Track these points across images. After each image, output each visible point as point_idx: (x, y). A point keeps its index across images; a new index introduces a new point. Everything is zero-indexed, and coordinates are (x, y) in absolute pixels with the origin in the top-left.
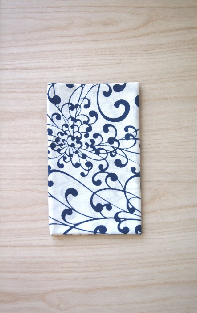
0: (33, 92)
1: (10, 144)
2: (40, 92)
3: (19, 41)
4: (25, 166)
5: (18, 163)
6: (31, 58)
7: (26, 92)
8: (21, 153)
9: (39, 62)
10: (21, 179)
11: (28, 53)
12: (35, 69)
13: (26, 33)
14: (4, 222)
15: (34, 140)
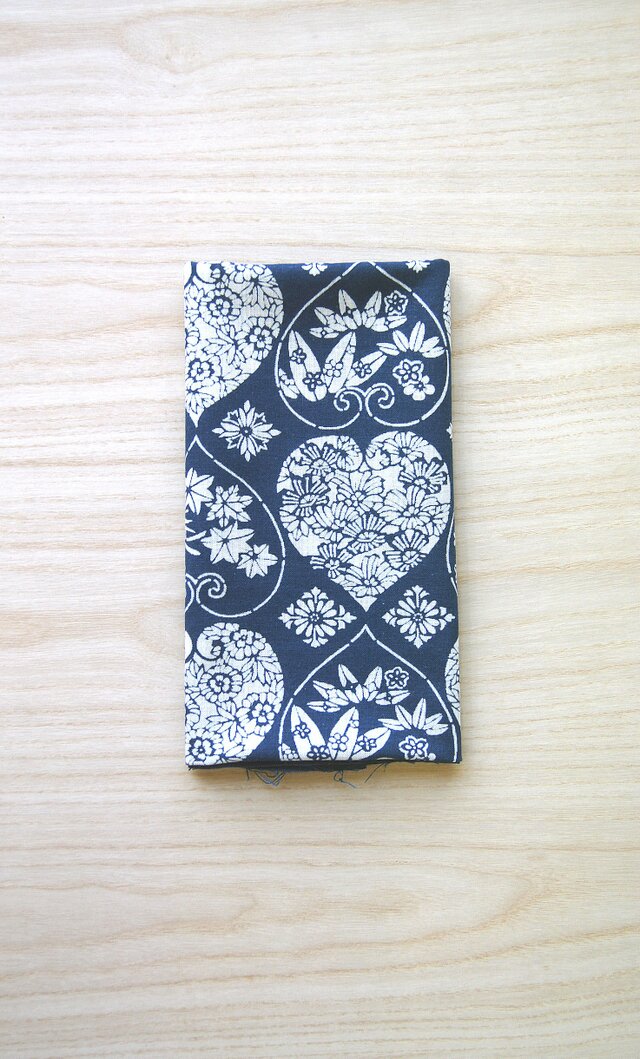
0: (104, 546)
1: (28, 726)
2: (128, 546)
3: (47, 364)
4: (80, 803)
5: (57, 792)
6: (94, 426)
7: (79, 547)
8: (65, 757)
9: (122, 441)
10: (68, 847)
11: (83, 406)
12: (109, 463)
13: (72, 335)
14: (13, 996)
15: (111, 712)
